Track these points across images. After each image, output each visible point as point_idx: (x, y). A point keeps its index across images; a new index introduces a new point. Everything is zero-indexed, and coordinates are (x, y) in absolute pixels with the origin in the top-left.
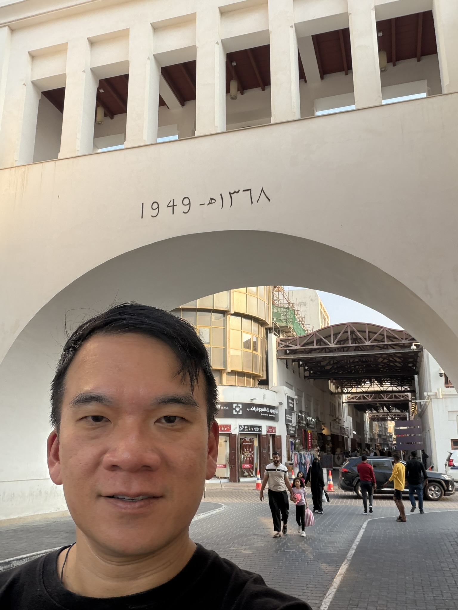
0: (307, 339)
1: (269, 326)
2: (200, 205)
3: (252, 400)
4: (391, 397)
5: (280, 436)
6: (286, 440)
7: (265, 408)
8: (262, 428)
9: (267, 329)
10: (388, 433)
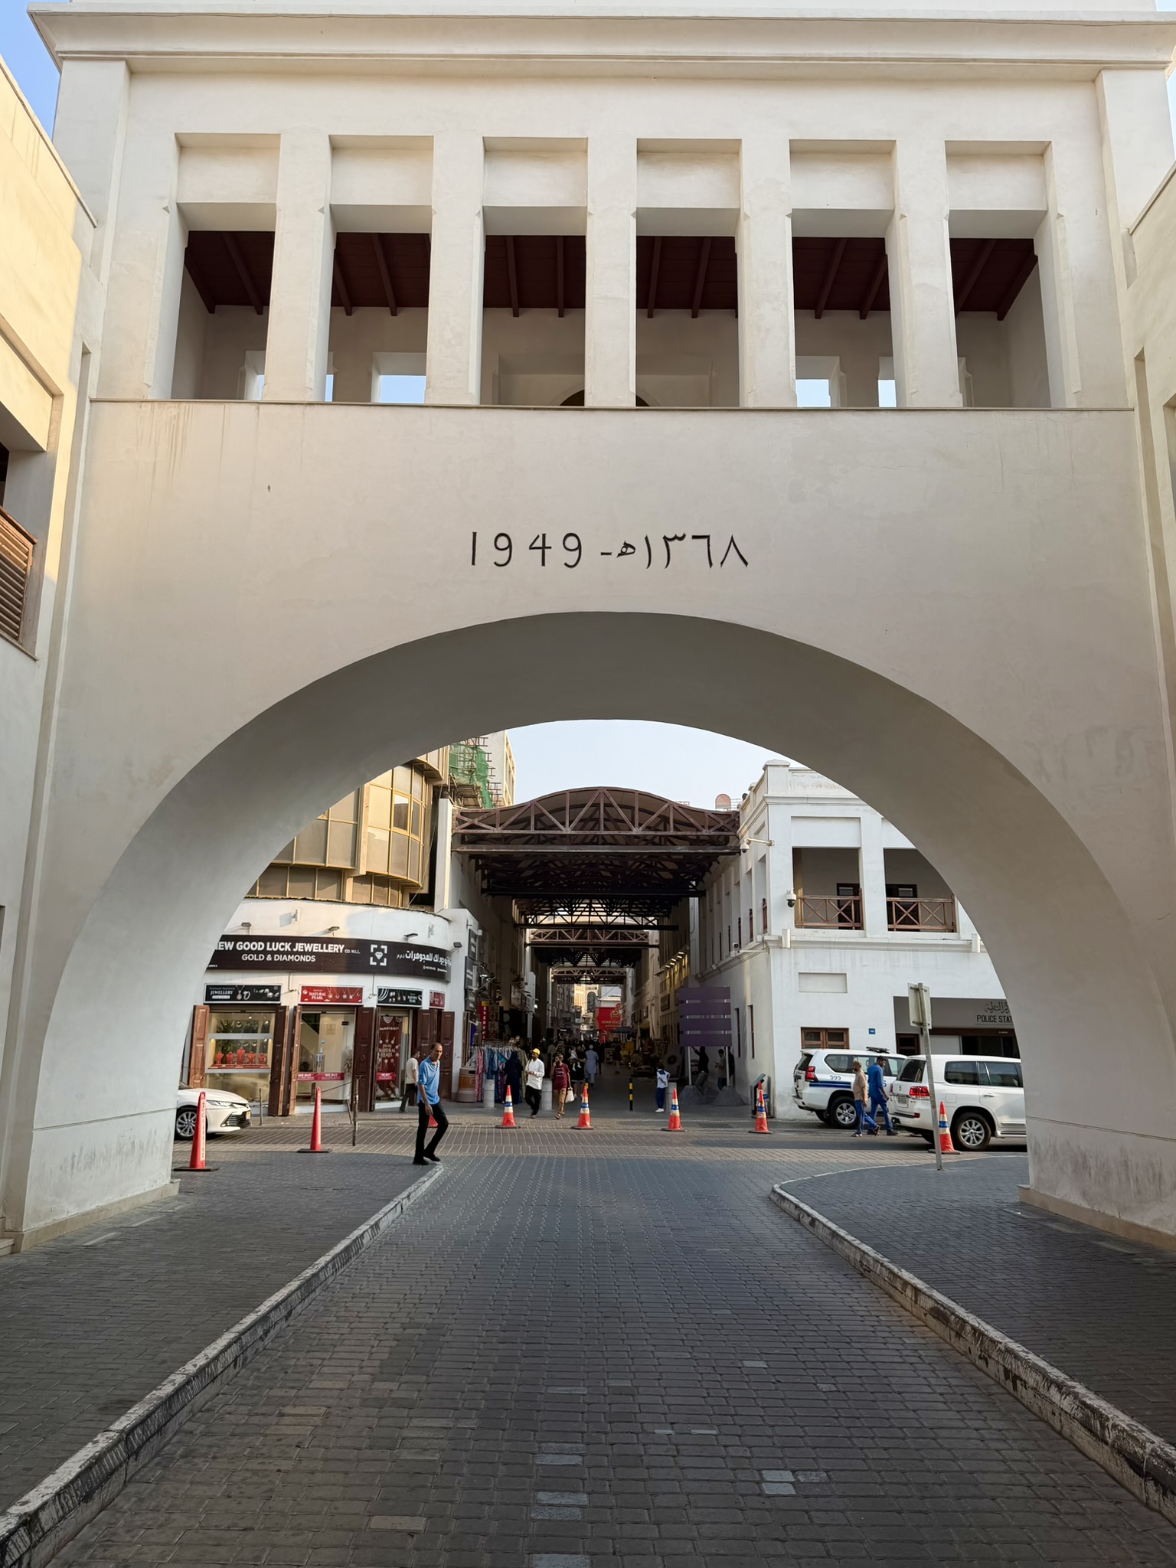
0: (517, 815)
1: (442, 783)
2: (602, 554)
3: (407, 936)
4: (615, 936)
5: (452, 1014)
6: (464, 1021)
7: (431, 955)
8: (423, 994)
9: (436, 789)
10: (573, 1008)
